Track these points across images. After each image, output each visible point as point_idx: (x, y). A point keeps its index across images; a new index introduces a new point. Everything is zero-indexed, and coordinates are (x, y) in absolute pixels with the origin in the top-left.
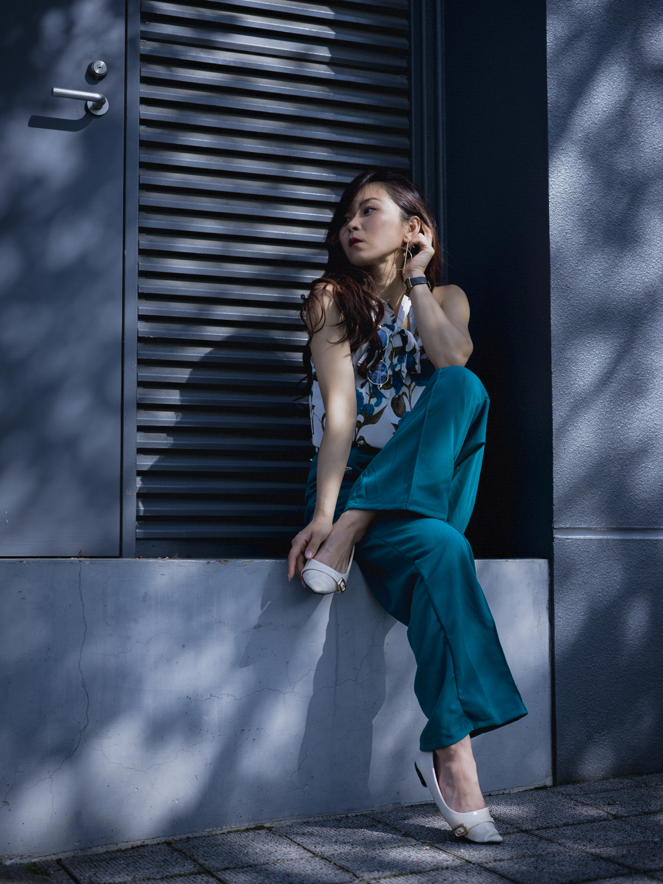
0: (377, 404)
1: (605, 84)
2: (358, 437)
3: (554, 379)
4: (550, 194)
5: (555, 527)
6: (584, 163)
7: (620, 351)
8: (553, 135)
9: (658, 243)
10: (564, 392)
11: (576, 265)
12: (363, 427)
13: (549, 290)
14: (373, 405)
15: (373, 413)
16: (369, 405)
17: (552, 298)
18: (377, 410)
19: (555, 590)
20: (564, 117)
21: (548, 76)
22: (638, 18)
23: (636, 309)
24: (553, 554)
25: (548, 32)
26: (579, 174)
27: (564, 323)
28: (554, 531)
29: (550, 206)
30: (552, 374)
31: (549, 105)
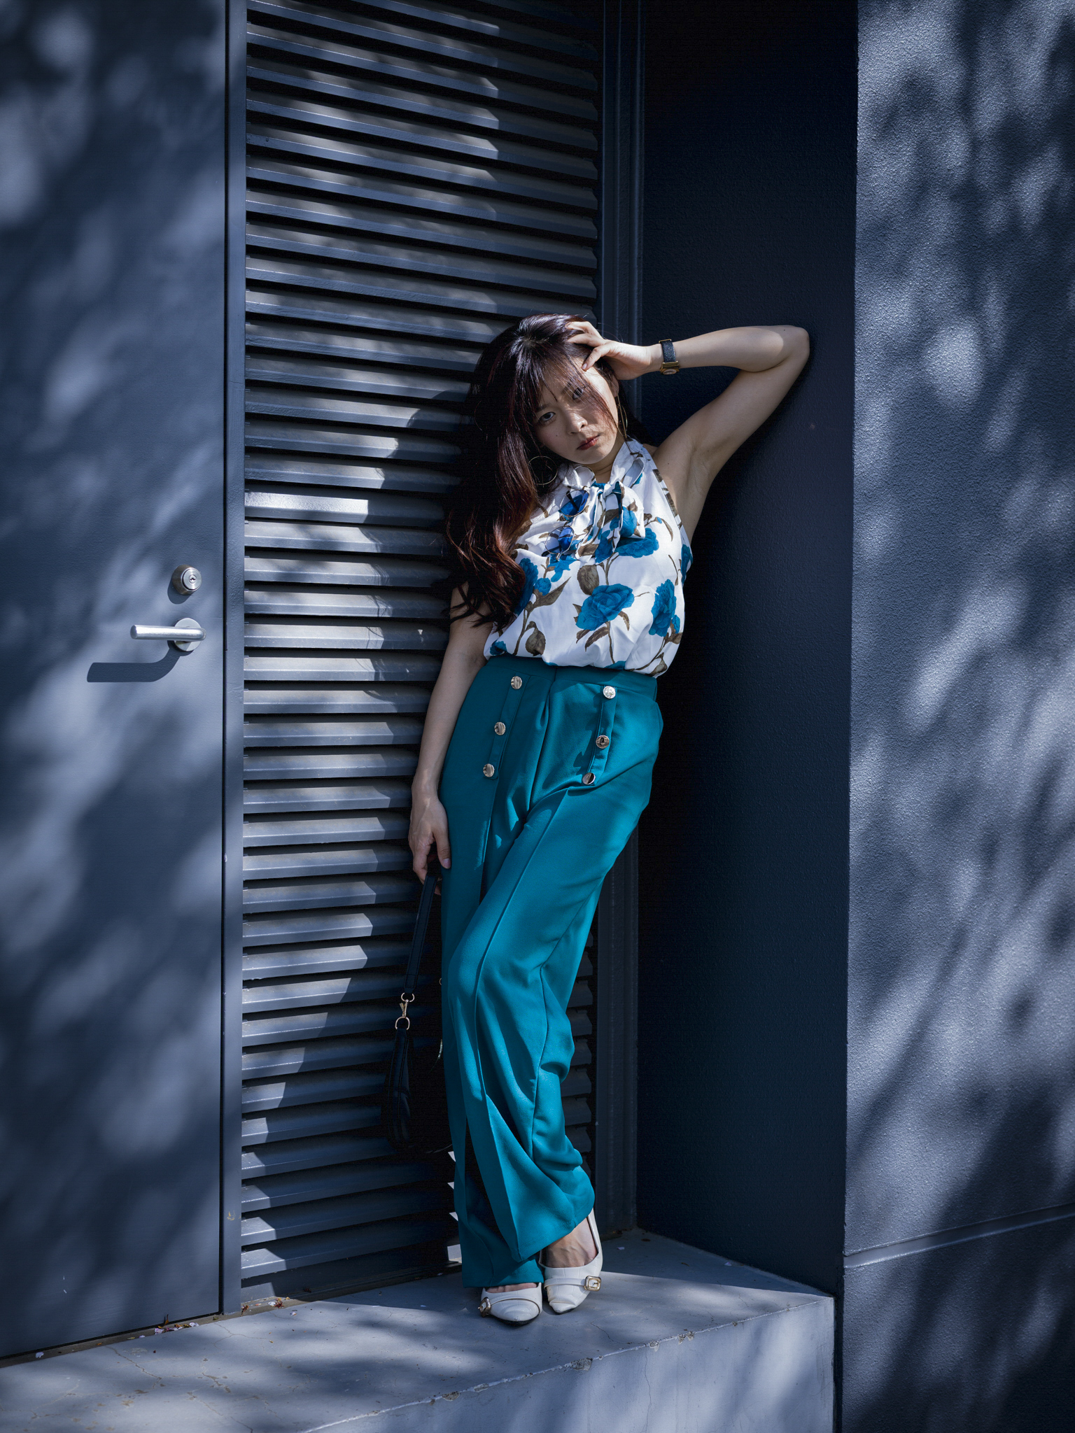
0: (555, 579)
1: (917, 622)
2: (528, 623)
3: (849, 1051)
4: (852, 789)
5: (846, 1254)
6: (891, 738)
7: (924, 995)
8: (857, 704)
9: (970, 838)
10: (860, 1066)
11: (879, 885)
12: (535, 609)
13: (847, 926)
14: (550, 579)
15: (549, 590)
16: (545, 580)
17: (850, 937)
18: (555, 585)
19: (844, 1340)
20: (870, 676)
21: (853, 619)
22: (958, 522)
23: (943, 935)
24: (843, 1292)
25: (854, 555)
26: (884, 756)
27: (863, 970)
28: (845, 1259)
29: (851, 806)
30: (847, 1043)
31: (854, 662)
